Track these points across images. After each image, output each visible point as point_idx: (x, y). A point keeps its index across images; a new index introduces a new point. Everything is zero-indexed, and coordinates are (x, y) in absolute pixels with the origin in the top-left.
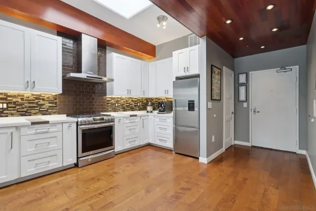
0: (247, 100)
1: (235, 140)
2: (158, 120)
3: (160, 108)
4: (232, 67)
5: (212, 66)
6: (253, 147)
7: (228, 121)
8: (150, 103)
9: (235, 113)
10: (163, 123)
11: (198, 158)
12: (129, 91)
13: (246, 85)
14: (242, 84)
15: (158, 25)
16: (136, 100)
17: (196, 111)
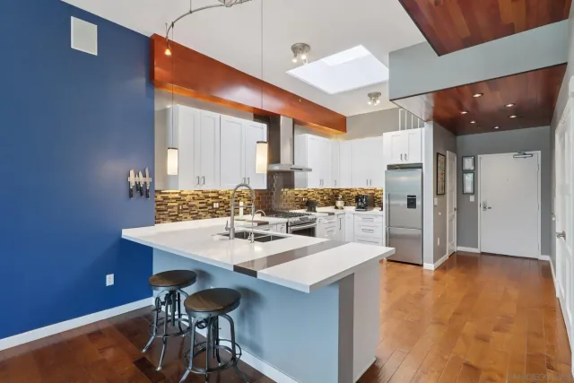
0: (474, 192)
1: (457, 245)
2: (360, 219)
3: (360, 204)
4: (454, 150)
5: (438, 154)
6: (483, 253)
7: (451, 221)
8: (340, 197)
9: (458, 209)
10: (367, 224)
11: (422, 265)
12: (322, 182)
13: (474, 172)
14: (469, 171)
15: (370, 103)
16: (322, 192)
17: (418, 208)
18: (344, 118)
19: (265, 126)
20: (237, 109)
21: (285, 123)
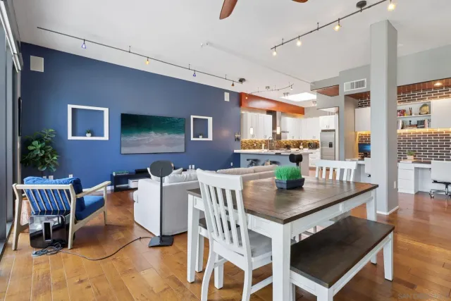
3: (310, 147)
8: (302, 144)
12: (293, 137)
15: (313, 105)
16: (293, 142)
17: (333, 148)
18: (303, 109)
19: (271, 116)
20: (261, 110)
21: (278, 114)
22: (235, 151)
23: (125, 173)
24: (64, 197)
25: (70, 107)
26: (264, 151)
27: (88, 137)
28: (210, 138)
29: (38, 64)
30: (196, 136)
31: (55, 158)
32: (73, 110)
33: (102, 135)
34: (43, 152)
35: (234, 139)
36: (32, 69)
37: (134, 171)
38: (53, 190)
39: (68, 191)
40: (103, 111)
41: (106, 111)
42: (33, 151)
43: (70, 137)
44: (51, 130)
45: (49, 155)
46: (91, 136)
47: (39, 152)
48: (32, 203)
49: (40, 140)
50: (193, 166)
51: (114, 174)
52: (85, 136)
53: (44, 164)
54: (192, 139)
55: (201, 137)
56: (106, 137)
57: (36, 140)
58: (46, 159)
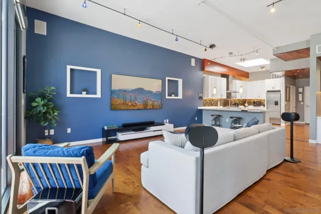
0: (303, 101)
3: (255, 104)
4: (295, 85)
5: (287, 87)
6: (306, 124)
8: (247, 102)
9: (296, 107)
11: (280, 125)
13: (303, 93)
14: (300, 93)
15: (261, 70)
17: (279, 105)
18: (248, 73)
19: (226, 79)
20: (217, 74)
21: (230, 78)
22: (199, 108)
23: (115, 127)
24: (73, 172)
25: (69, 67)
26: (220, 108)
27: (84, 95)
28: (180, 96)
29: (41, 28)
30: (170, 95)
31: (56, 114)
32: (72, 70)
33: (95, 93)
34: (46, 108)
35: (198, 98)
36: (36, 32)
37: (121, 125)
38: (59, 165)
39: (79, 166)
40: (96, 72)
41: (99, 71)
42: (36, 107)
43: (69, 95)
44: (53, 88)
45: (51, 111)
46: (87, 94)
47: (42, 108)
48: (32, 178)
49: (43, 97)
50: (168, 120)
51: (106, 128)
52: (81, 94)
53: (46, 119)
54: (167, 97)
55: (173, 95)
56: (99, 95)
57: (39, 97)
58: (47, 115)
